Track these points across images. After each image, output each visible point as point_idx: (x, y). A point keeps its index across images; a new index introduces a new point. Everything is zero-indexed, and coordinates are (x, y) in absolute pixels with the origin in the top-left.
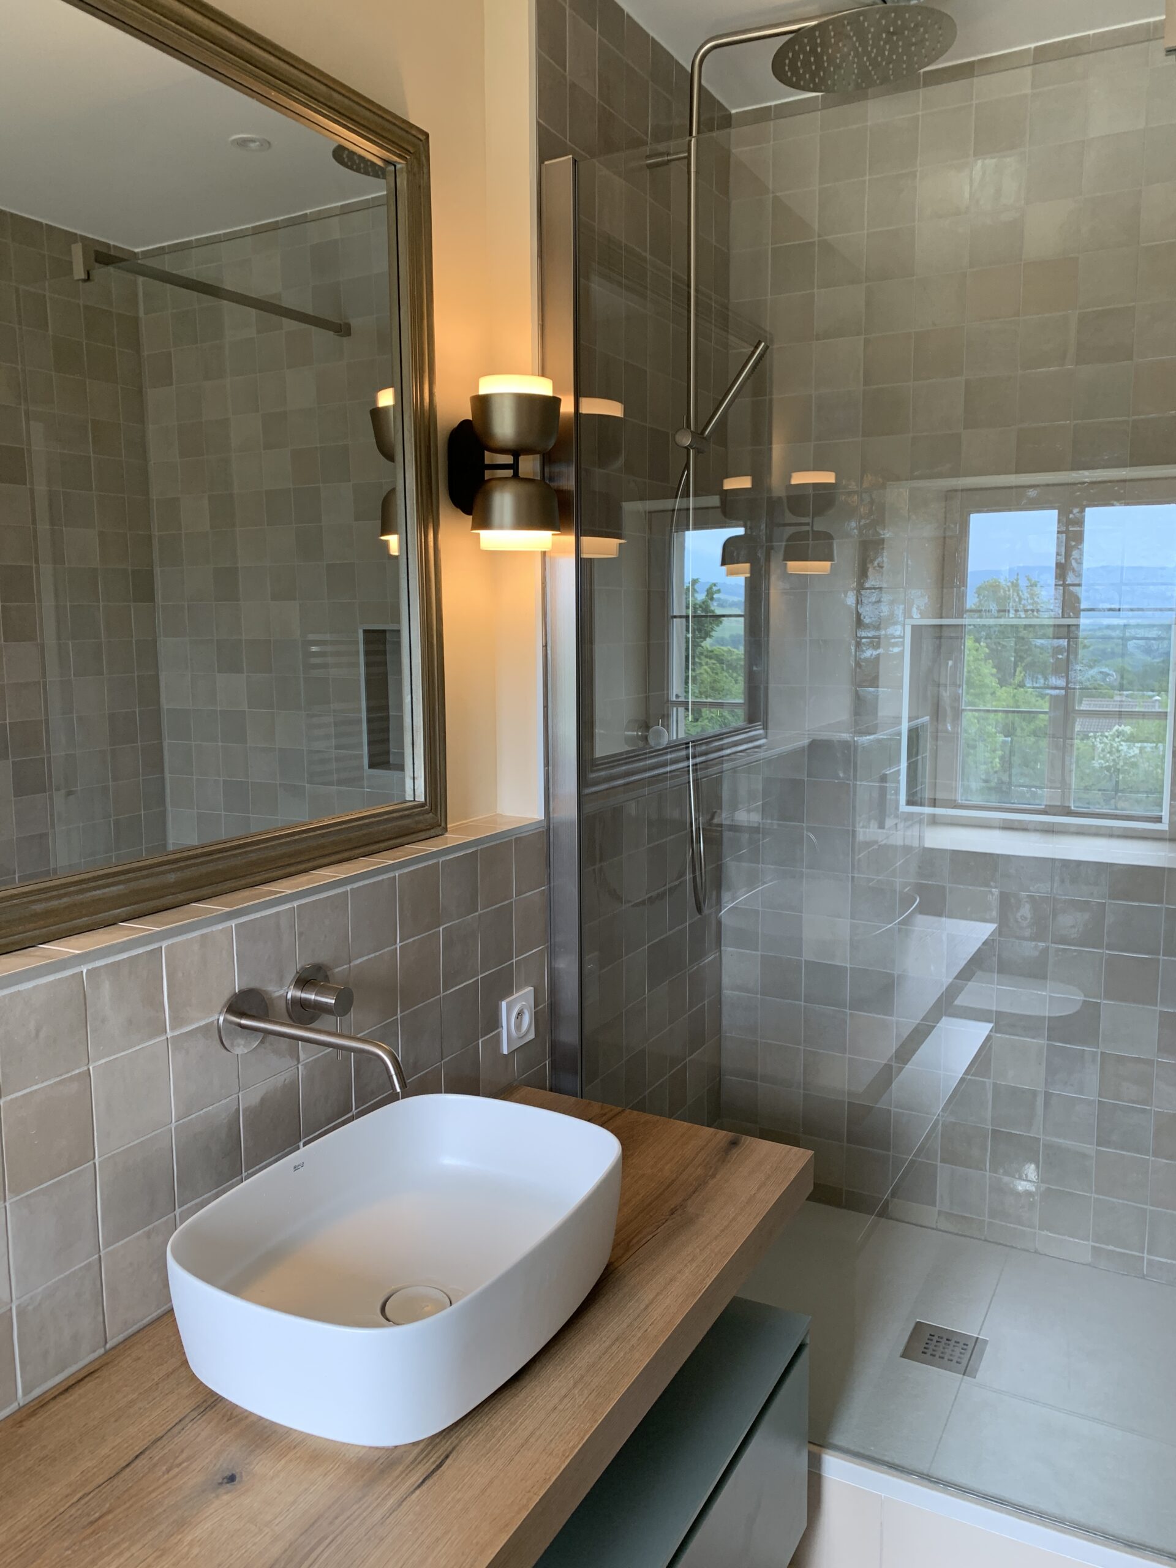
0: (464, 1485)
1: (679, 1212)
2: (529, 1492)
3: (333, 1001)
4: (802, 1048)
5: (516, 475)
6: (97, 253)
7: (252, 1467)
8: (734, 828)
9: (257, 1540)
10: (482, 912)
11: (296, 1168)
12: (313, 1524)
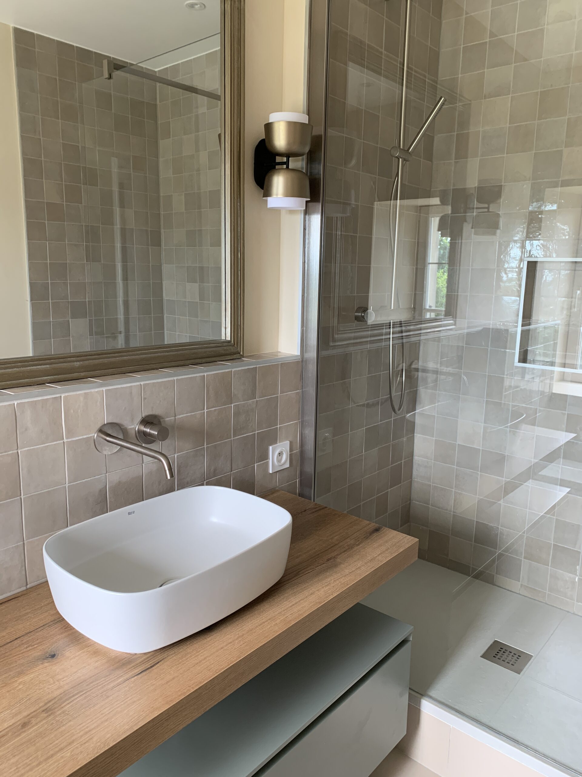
0: (160, 677)
1: (331, 560)
2: (190, 686)
3: (157, 433)
4: (454, 490)
5: (288, 167)
6: (115, 64)
7: (64, 652)
8: (425, 371)
9: (50, 687)
10: (258, 399)
11: (129, 514)
12: (80, 684)
